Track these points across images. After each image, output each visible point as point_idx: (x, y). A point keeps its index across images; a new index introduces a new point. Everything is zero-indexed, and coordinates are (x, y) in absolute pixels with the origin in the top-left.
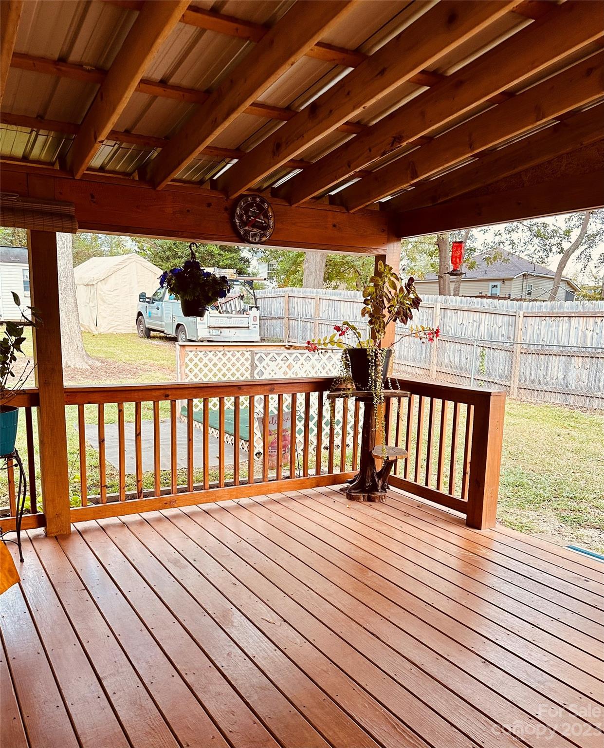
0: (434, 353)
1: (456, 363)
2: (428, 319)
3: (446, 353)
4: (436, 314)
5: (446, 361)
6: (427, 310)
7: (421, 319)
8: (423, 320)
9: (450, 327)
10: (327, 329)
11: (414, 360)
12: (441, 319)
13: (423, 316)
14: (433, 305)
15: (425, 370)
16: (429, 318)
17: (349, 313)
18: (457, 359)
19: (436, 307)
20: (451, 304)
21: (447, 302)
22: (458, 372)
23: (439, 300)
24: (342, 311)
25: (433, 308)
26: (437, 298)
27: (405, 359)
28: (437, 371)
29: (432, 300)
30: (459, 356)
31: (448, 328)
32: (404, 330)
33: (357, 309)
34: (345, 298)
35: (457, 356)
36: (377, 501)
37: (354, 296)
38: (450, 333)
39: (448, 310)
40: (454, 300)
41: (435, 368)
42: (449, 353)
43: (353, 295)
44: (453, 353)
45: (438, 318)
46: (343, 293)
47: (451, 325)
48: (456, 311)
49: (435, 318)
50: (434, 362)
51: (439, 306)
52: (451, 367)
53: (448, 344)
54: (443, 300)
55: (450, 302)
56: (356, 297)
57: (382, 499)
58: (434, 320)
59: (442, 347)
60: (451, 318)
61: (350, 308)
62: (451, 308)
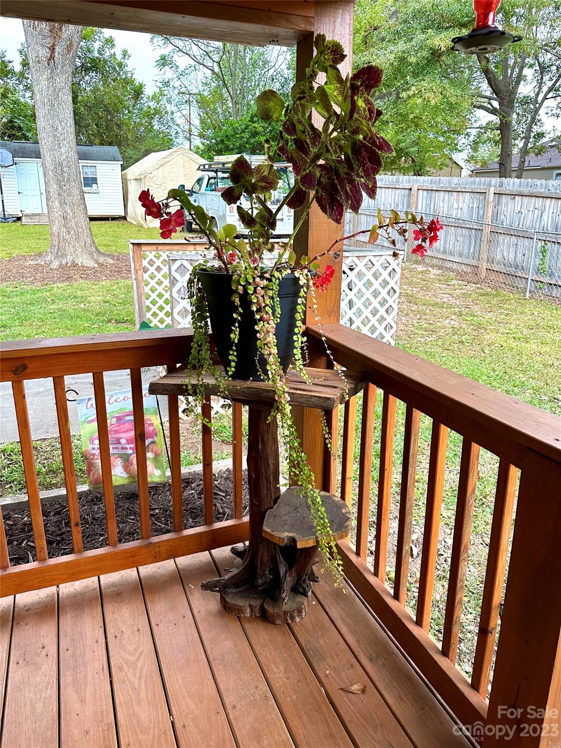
0: (485, 246)
1: (510, 260)
2: (478, 207)
3: (499, 248)
4: (488, 201)
5: (499, 257)
6: (478, 196)
7: (471, 206)
8: (473, 207)
9: (505, 216)
10: (367, 220)
11: (461, 255)
12: (495, 207)
13: (473, 203)
14: (486, 189)
15: (472, 267)
16: (480, 206)
17: (390, 201)
18: (512, 256)
19: (489, 191)
20: (508, 188)
21: (502, 185)
22: (512, 270)
23: (493, 183)
24: (383, 198)
25: (486, 193)
26: (490, 182)
27: (451, 254)
28: (487, 269)
29: (484, 184)
30: (514, 252)
31: (503, 217)
32: (451, 219)
33: (399, 196)
34: (387, 185)
35: (512, 251)
36: (278, 622)
37: (396, 182)
38: (505, 224)
39: (504, 196)
40: (511, 183)
41: (485, 266)
42: (502, 248)
43: (395, 180)
44: (507, 248)
45: (491, 205)
46: (384, 179)
47: (506, 214)
48: (513, 197)
49: (488, 206)
50: (484, 258)
51: (492, 190)
52: (504, 265)
53: (501, 237)
54: (498, 184)
55: (506, 185)
56: (398, 182)
57: (293, 618)
58: (486, 208)
59: (494, 241)
60: (507, 205)
61: (392, 195)
62: (507, 192)
